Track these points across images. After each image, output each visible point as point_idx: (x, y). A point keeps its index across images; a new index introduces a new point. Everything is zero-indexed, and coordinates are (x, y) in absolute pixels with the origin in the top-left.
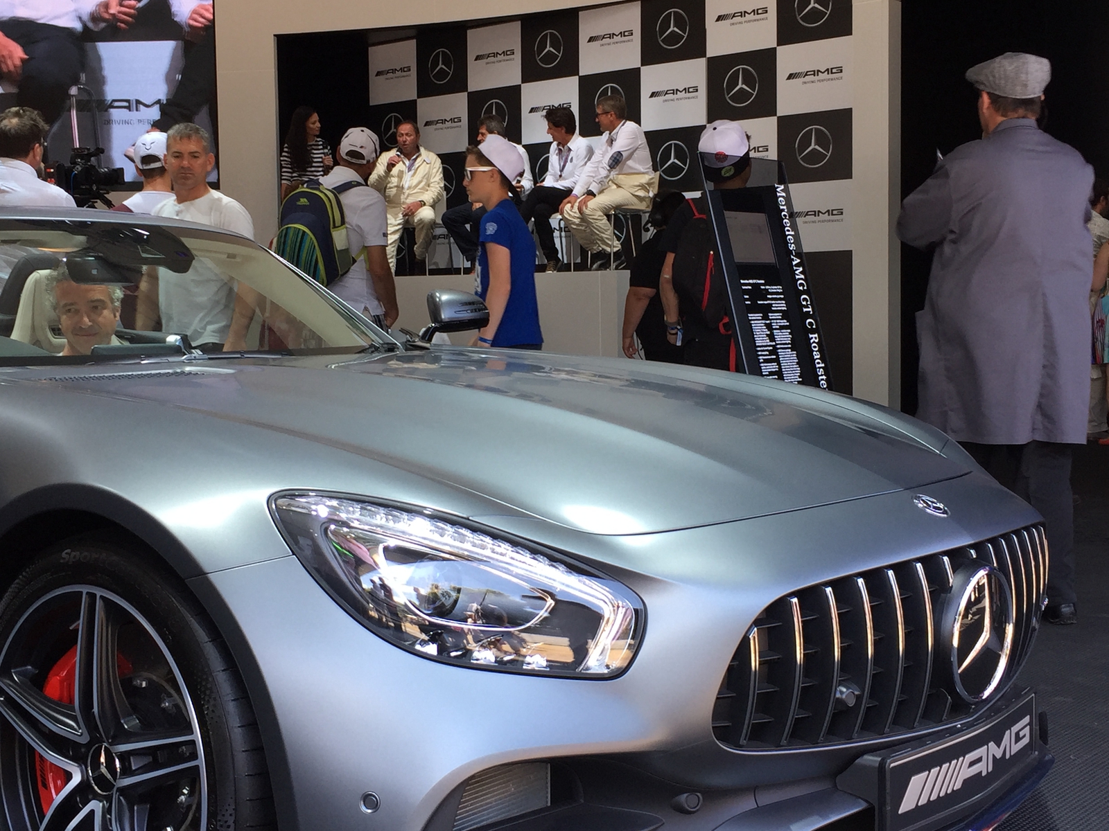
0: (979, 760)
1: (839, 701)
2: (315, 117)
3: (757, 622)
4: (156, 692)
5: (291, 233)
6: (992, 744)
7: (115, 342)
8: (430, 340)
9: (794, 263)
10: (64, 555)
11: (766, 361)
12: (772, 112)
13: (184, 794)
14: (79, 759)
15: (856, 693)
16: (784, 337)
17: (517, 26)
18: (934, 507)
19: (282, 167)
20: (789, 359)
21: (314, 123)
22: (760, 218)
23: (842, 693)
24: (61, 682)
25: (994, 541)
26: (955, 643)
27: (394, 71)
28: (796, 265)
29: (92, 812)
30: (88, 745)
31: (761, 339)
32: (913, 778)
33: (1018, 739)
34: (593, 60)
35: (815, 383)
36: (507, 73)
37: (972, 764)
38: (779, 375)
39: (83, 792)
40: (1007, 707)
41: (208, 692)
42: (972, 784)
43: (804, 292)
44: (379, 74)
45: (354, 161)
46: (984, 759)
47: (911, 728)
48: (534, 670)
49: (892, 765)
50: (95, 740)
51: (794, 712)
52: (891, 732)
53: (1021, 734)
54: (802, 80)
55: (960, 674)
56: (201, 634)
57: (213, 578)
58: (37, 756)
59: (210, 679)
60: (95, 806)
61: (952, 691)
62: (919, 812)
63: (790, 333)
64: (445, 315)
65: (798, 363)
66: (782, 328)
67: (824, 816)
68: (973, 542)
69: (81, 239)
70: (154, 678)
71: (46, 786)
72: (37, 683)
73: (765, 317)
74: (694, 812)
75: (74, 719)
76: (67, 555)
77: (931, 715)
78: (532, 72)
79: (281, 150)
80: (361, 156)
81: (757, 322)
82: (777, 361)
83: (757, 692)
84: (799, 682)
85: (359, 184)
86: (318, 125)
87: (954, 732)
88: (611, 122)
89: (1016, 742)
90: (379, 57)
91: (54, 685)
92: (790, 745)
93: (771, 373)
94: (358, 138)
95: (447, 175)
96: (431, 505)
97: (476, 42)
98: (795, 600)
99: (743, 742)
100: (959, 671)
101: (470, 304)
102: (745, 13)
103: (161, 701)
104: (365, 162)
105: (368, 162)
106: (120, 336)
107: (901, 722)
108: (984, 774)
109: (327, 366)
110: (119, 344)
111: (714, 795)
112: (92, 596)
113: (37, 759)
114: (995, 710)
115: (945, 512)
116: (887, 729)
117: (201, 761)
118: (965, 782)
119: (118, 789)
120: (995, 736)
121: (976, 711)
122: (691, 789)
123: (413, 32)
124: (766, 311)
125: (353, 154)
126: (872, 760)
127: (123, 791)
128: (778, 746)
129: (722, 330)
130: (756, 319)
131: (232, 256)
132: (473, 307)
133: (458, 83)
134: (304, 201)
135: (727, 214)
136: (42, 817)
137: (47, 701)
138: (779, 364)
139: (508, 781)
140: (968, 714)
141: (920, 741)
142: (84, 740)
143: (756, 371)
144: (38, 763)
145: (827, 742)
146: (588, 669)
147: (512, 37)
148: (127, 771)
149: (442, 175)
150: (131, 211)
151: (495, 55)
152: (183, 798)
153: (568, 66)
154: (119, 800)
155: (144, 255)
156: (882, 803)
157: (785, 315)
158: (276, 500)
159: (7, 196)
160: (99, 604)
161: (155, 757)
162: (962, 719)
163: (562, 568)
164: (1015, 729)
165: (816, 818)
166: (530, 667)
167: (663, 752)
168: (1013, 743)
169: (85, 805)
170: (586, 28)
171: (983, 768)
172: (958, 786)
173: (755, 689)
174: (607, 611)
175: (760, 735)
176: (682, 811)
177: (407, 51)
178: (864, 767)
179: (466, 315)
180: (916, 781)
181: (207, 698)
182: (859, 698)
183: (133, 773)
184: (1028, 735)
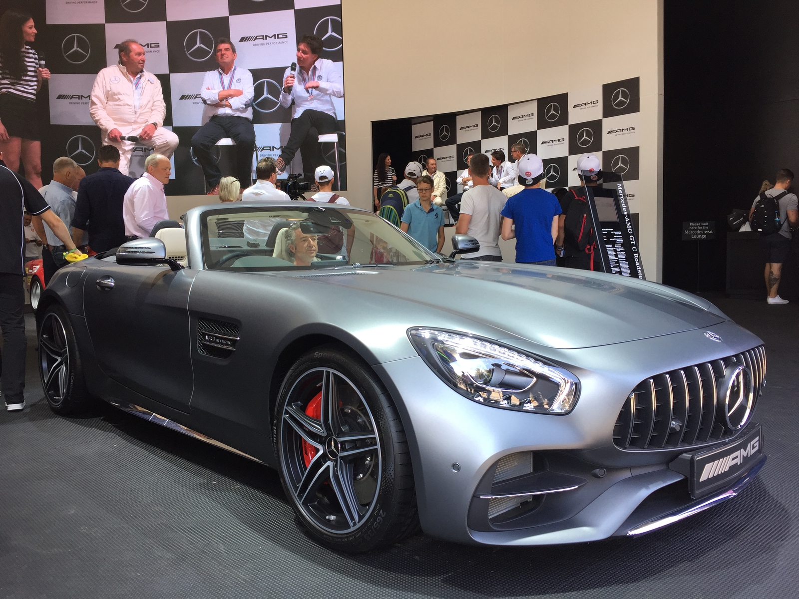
0: (737, 457)
1: (672, 428)
2: (389, 157)
3: (634, 391)
4: (354, 415)
5: (386, 210)
6: (742, 450)
7: (315, 260)
8: (454, 257)
9: (626, 221)
10: (315, 354)
11: (614, 267)
12: (600, 149)
13: (368, 460)
14: (322, 442)
15: (680, 425)
16: (622, 255)
17: (480, 113)
18: (715, 337)
19: (374, 180)
20: (625, 265)
21: (388, 160)
22: (610, 200)
23: (673, 424)
24: (314, 409)
25: (743, 353)
26: (727, 402)
27: (423, 136)
28: (627, 222)
29: (328, 467)
30: (326, 437)
31: (612, 257)
32: (706, 465)
33: (754, 447)
34: (514, 128)
35: (637, 277)
36: (475, 135)
37: (733, 459)
38: (620, 273)
39: (324, 458)
40: (749, 432)
41: (382, 416)
42: (734, 468)
43: (631, 234)
44: (416, 137)
45: (411, 177)
46: (739, 457)
47: (705, 441)
48: (528, 410)
49: (697, 459)
50: (330, 435)
51: (651, 434)
52: (695, 443)
53: (755, 445)
54: (615, 134)
55: (729, 416)
56: (378, 390)
57: (385, 366)
58: (303, 440)
59: (382, 411)
60: (329, 463)
61: (725, 424)
62: (709, 481)
63: (625, 254)
64: (460, 246)
65: (629, 268)
66: (621, 251)
67: (664, 482)
68: (734, 354)
69: (306, 215)
70: (353, 408)
71: (307, 454)
72: (303, 409)
73: (613, 246)
74: (602, 478)
75: (320, 425)
76: (317, 354)
77: (715, 436)
78: (486, 135)
79: (374, 173)
80: (414, 174)
81: (610, 249)
82: (619, 266)
83: (634, 423)
84: (653, 419)
85: (415, 187)
86: (390, 161)
87: (725, 444)
88: (518, 155)
89: (753, 449)
90: (416, 130)
91: (310, 410)
92: (649, 448)
93: (616, 273)
94: (413, 166)
95: (447, 182)
96: (471, 332)
97: (460, 121)
98: (652, 380)
99: (627, 446)
100: (729, 415)
101: (471, 241)
102: (587, 104)
103: (357, 419)
104: (416, 177)
105: (418, 177)
106: (317, 256)
107: (701, 438)
108: (739, 464)
109: (411, 270)
110: (317, 261)
111: (611, 469)
112: (328, 373)
113: (303, 442)
114: (743, 434)
115: (720, 340)
116: (694, 442)
117: (378, 446)
118: (730, 467)
119: (340, 457)
120: (744, 446)
121: (735, 434)
122: (601, 467)
123: (432, 118)
124: (614, 243)
125: (410, 174)
126: (687, 456)
127: (342, 458)
128: (643, 448)
129: (587, 251)
130: (609, 247)
131: (367, 221)
132: (472, 242)
133: (452, 141)
134: (391, 195)
135: (595, 198)
136: (306, 469)
137: (307, 417)
138: (620, 268)
139: (514, 460)
140: (731, 435)
141: (710, 448)
142: (325, 435)
143: (609, 271)
144: (303, 444)
145: (666, 447)
146: (553, 410)
147: (477, 118)
148: (344, 450)
149: (445, 182)
150: (315, 201)
151: (469, 127)
152: (367, 462)
153: (503, 131)
154: (341, 462)
155: (332, 221)
156: (692, 476)
157: (623, 245)
158: (410, 331)
159: (261, 196)
160: (331, 377)
161: (355, 444)
162: (729, 438)
163: (541, 364)
164: (752, 443)
165: (661, 482)
166: (526, 409)
167: (588, 449)
168: (751, 449)
169: (325, 463)
170: (512, 113)
171: (738, 461)
172: (727, 469)
173: (633, 421)
174: (562, 383)
175: (634, 443)
176: (596, 476)
177: (429, 127)
178: (684, 460)
179: (469, 246)
180: (708, 467)
181: (381, 419)
182: (681, 427)
183: (347, 451)
184: (758, 446)
